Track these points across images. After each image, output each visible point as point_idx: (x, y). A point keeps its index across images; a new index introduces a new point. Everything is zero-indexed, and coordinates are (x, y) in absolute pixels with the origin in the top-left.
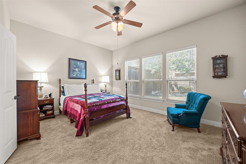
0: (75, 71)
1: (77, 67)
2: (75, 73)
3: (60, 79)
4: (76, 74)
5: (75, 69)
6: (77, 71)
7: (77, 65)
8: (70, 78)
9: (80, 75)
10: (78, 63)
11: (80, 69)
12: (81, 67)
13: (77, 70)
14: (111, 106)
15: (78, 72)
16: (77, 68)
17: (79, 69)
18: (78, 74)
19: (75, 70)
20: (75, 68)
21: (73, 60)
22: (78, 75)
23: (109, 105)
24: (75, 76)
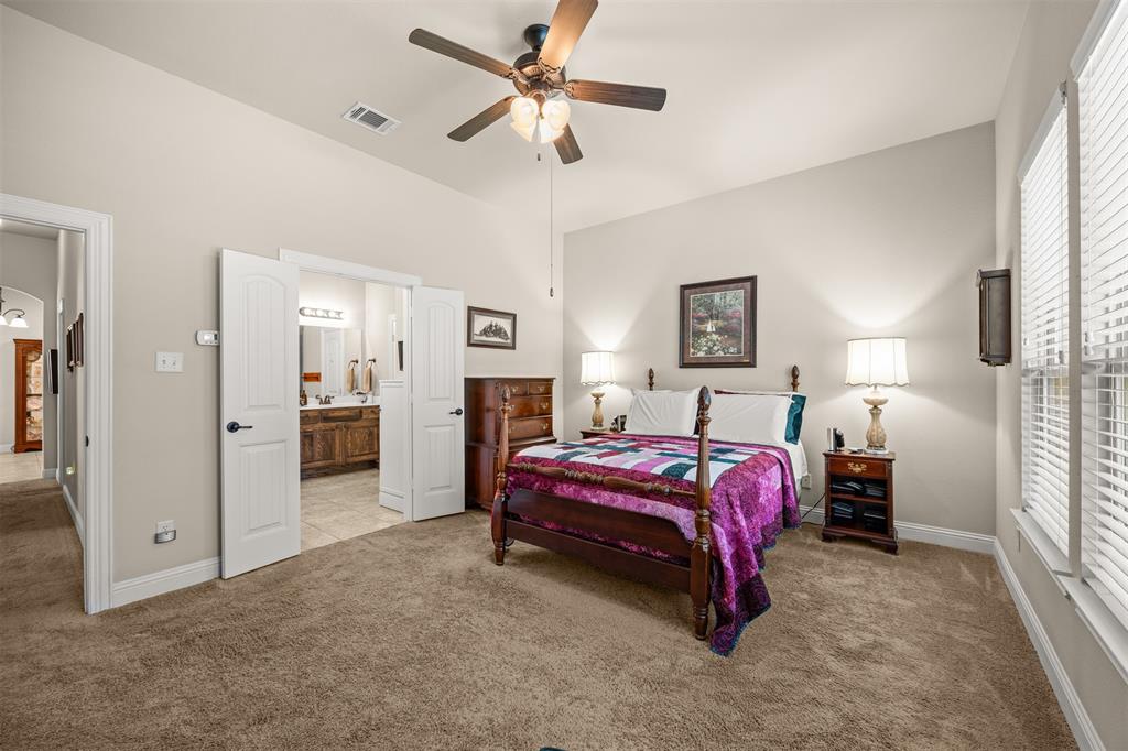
0: (704, 333)
1: (711, 317)
2: (703, 340)
3: (651, 371)
4: (706, 348)
5: (702, 327)
6: (710, 334)
7: (709, 306)
8: (684, 365)
9: (723, 350)
10: (717, 297)
11: (724, 319)
12: (729, 312)
13: (710, 327)
14: (594, 501)
15: (715, 337)
16: (712, 319)
17: (721, 323)
18: (715, 345)
19: (703, 329)
20: (702, 320)
21: (693, 290)
22: (715, 348)
23: (584, 492)
24: (701, 354)
